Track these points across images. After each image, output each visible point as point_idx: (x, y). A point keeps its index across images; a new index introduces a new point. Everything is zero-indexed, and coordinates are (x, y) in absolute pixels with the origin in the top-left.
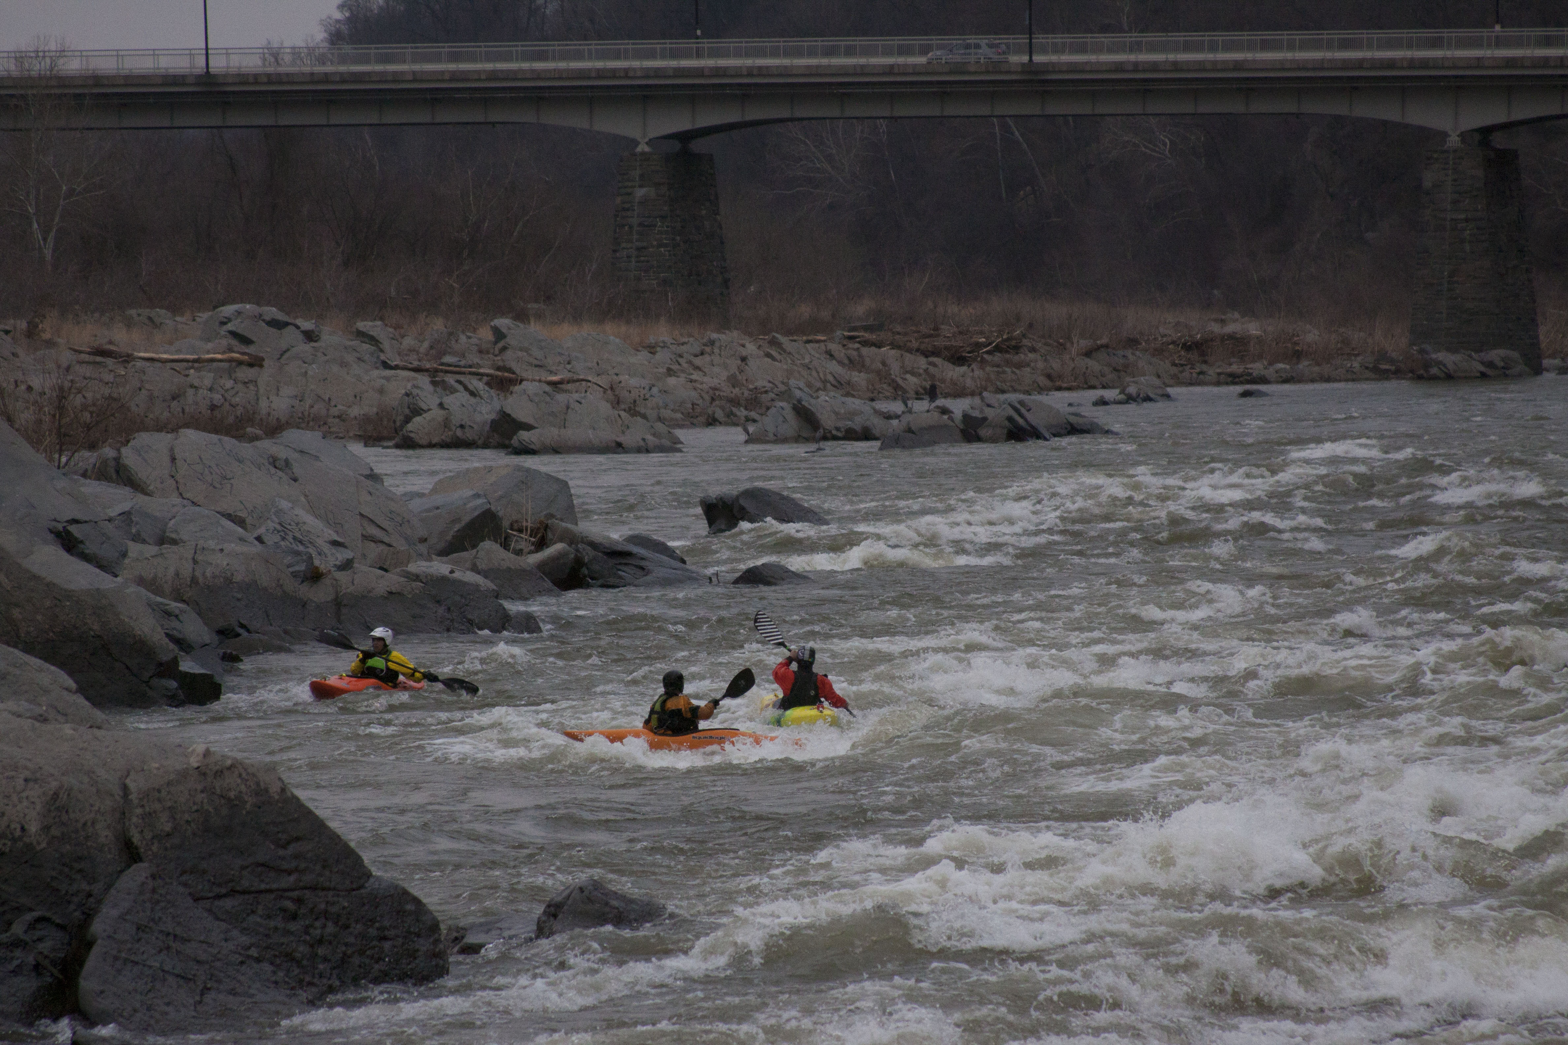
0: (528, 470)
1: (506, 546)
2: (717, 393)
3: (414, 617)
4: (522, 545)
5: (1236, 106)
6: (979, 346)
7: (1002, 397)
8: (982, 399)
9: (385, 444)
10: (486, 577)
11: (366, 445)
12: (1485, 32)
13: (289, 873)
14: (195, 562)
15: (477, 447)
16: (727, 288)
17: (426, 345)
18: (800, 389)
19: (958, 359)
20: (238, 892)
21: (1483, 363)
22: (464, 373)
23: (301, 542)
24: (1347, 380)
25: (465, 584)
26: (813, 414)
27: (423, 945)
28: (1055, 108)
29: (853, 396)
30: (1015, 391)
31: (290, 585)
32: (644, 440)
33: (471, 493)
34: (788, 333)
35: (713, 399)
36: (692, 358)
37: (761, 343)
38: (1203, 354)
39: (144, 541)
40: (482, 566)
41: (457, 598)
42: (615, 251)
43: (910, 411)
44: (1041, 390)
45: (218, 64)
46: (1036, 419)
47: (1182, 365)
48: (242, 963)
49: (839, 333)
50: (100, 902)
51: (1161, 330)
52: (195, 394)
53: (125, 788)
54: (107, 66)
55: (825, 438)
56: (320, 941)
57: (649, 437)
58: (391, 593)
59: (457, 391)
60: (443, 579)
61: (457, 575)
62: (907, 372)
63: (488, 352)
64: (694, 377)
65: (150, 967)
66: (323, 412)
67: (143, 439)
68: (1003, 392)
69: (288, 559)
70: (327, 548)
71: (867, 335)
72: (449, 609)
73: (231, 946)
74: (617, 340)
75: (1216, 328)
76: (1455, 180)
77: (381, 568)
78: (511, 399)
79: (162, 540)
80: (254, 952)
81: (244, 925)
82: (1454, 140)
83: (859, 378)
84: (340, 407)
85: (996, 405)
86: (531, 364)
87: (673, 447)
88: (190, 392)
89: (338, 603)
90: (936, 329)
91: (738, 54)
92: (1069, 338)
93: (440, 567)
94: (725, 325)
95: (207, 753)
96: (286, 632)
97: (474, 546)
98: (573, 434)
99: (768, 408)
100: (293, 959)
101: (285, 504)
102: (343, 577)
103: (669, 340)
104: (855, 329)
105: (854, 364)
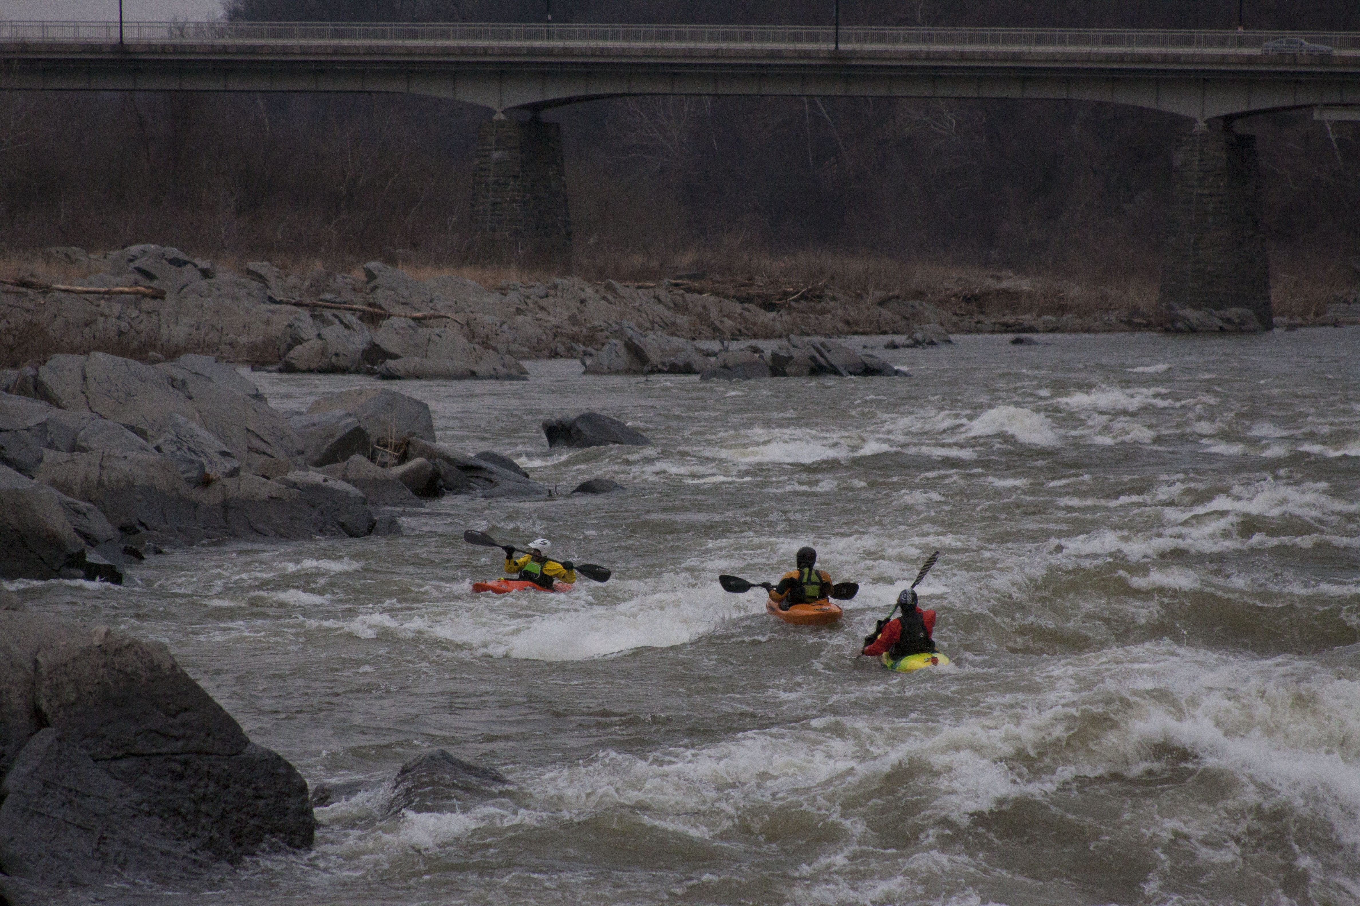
0: (394, 394)
1: (372, 459)
2: (559, 330)
3: (291, 519)
4: (387, 459)
5: (1014, 92)
6: (786, 294)
7: (806, 339)
8: (789, 340)
9: (270, 368)
10: (355, 486)
11: (253, 370)
12: (1228, 33)
13: (177, 739)
14: (101, 467)
15: (350, 373)
16: (570, 239)
17: (308, 282)
18: (631, 328)
19: (769, 306)
20: (133, 755)
21: (1222, 319)
22: (339, 308)
23: (194, 452)
24: (1104, 331)
25: (337, 491)
26: (642, 350)
27: (293, 804)
28: (857, 90)
29: (678, 336)
30: (817, 334)
31: (185, 490)
32: (495, 369)
33: (343, 412)
34: (622, 280)
35: (555, 336)
36: (538, 299)
37: (598, 287)
38: (981, 306)
39: (57, 449)
40: (352, 475)
41: (330, 503)
42: (472, 206)
43: (726, 350)
44: (840, 333)
45: (130, 36)
46: (835, 359)
47: (962, 315)
48: (134, 816)
49: (666, 281)
50: (11, 761)
51: (945, 284)
52: (105, 322)
53: (36, 662)
54: (33, 35)
55: (652, 372)
56: (203, 799)
57: (500, 368)
58: (271, 498)
59: (333, 324)
60: (317, 488)
61: (330, 483)
62: (724, 316)
63: (361, 291)
64: (538, 316)
65: (54, 819)
66: (216, 340)
67: (59, 359)
68: (807, 335)
69: (183, 467)
70: (217, 458)
71: (690, 283)
72: (322, 513)
73: (125, 801)
74: (474, 282)
75: (992, 284)
76: (1201, 160)
77: (263, 476)
78: (380, 333)
79: (74, 448)
80: (145, 807)
81: (138, 783)
82: (1201, 126)
83: (683, 320)
84: (231, 336)
85: (801, 346)
86: (397, 302)
87: (519, 376)
88: (101, 320)
89: (226, 506)
90: (750, 279)
91: (583, 37)
92: (865, 290)
93: (315, 476)
94: (567, 271)
95: (108, 634)
96: (180, 530)
97: (345, 459)
98: (431, 363)
99: (603, 345)
100: (179, 814)
101: (181, 419)
102: (230, 483)
103: (518, 284)
104: (680, 277)
105: (678, 308)
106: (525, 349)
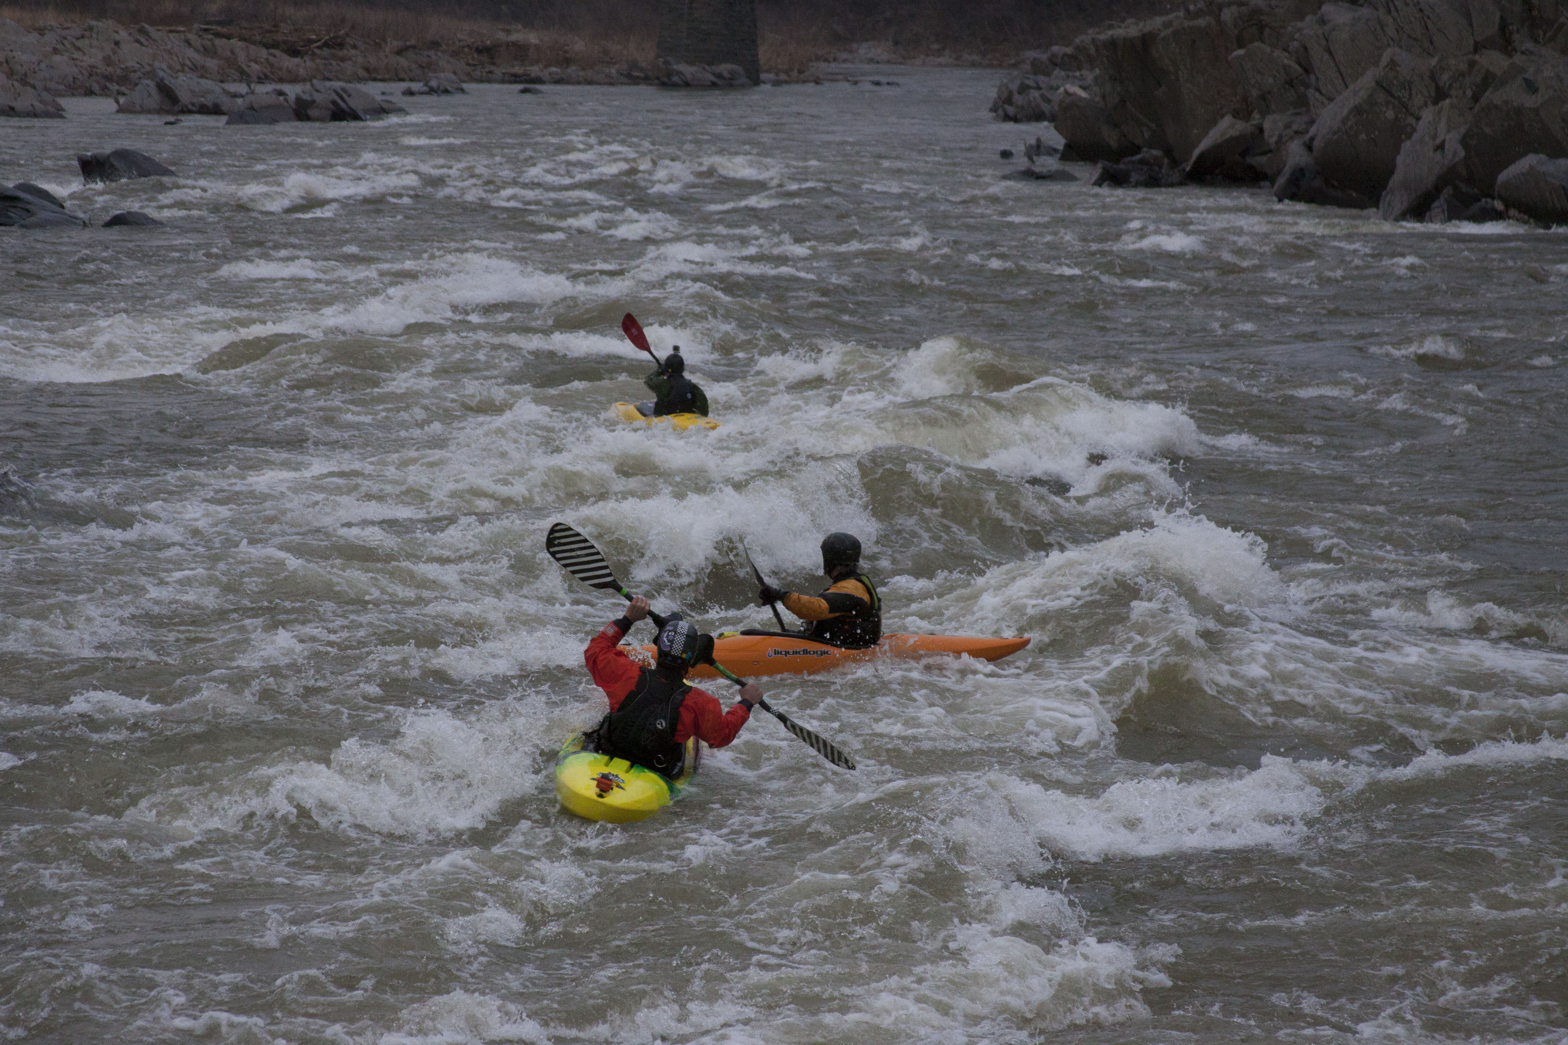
2: (94, 70)
6: (311, 41)
7: (328, 84)
8: (312, 85)
18: (162, 70)
19: (294, 52)
21: (714, 74)
24: (606, 84)
26: (173, 91)
29: (207, 78)
30: (339, 79)
32: (33, 107)
34: (153, 23)
35: (90, 75)
36: (74, 40)
37: (132, 30)
38: (492, 57)
43: (253, 93)
44: (360, 80)
46: (355, 103)
47: (475, 65)
49: (196, 26)
51: (459, 36)
55: (182, 112)
57: (37, 104)
62: (251, 61)
64: (75, 56)
68: (329, 79)
71: (219, 29)
74: (13, 22)
75: (502, 36)
83: (212, 64)
85: (323, 90)
87: (58, 113)
90: (276, 26)
92: (384, 39)
94: (102, 14)
99: (136, 84)
103: (54, 24)
104: (208, 23)
105: (207, 51)
106: (61, 87)
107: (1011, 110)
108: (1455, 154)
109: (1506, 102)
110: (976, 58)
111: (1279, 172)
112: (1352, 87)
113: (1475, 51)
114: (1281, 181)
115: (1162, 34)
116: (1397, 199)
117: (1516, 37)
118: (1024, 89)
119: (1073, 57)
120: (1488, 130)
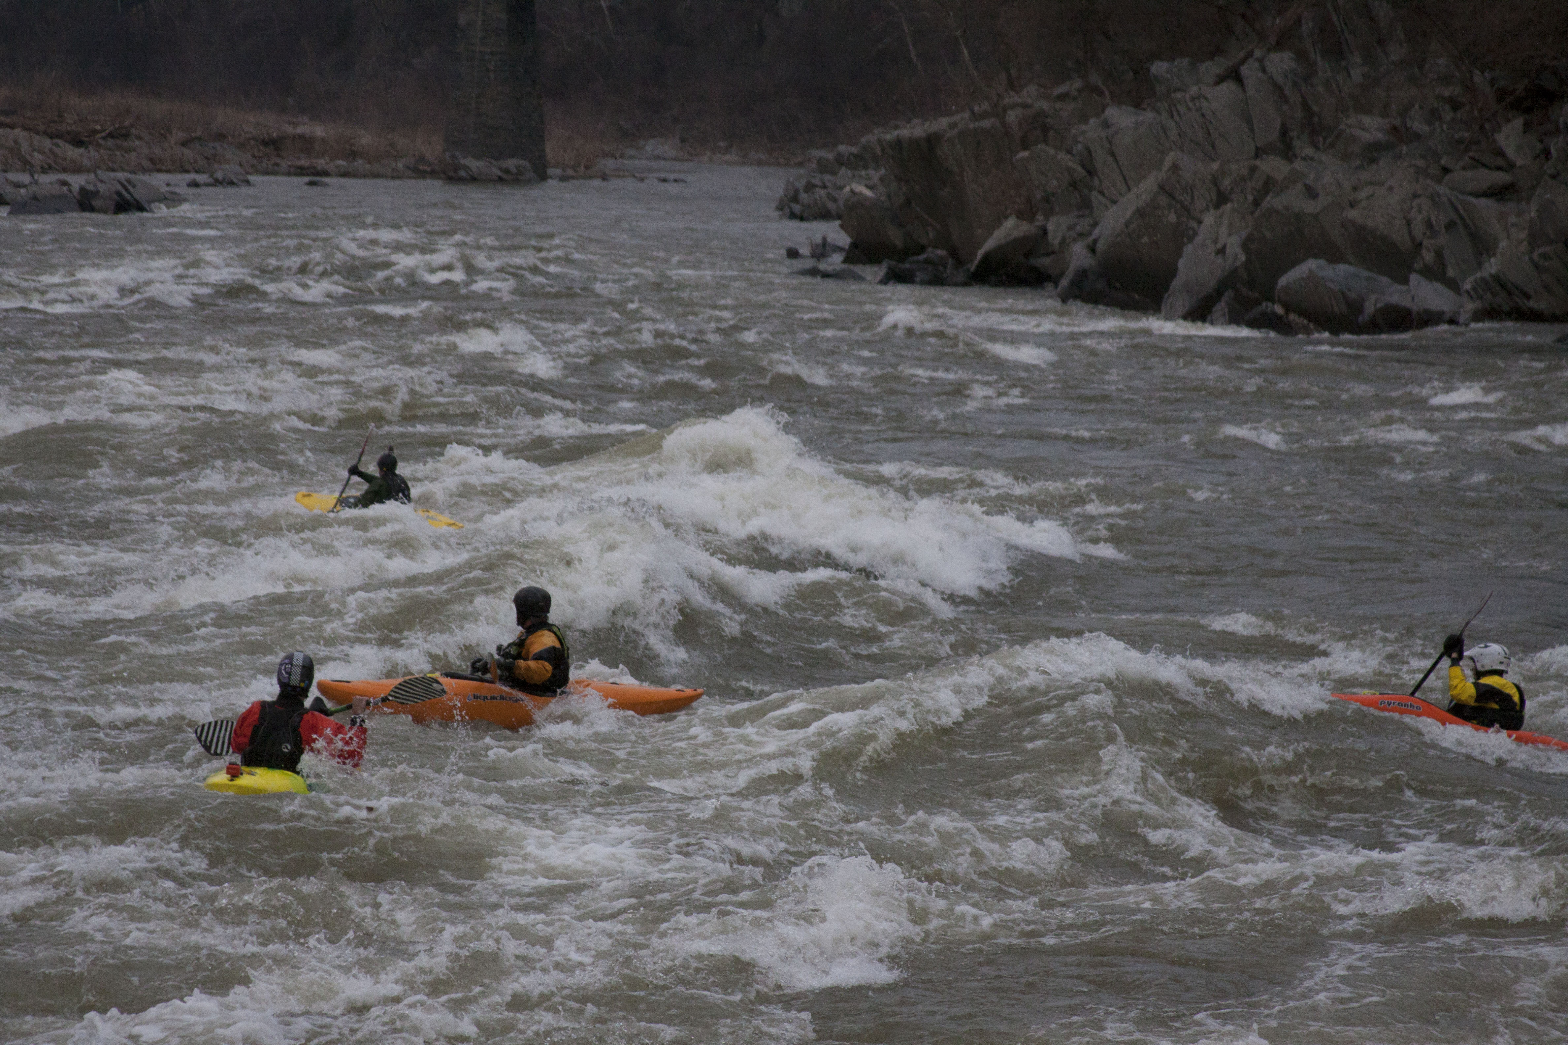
6: (95, 132)
7: (112, 174)
8: (96, 176)
19: (78, 143)
21: (500, 169)
24: (393, 177)
30: (123, 170)
38: (277, 149)
43: (36, 182)
44: (144, 170)
46: (139, 194)
47: (260, 157)
51: (245, 128)
62: (35, 150)
68: (113, 170)
75: (289, 129)
76: (484, 21)
85: (107, 181)
90: (60, 116)
92: (169, 130)
107: (797, 208)
108: (1236, 258)
109: (1287, 208)
110: (763, 156)
111: (1062, 274)
112: (1134, 190)
113: (1257, 156)
114: (1064, 282)
115: (948, 135)
116: (1180, 301)
117: (1297, 143)
118: (810, 187)
119: (859, 157)
120: (1268, 235)
